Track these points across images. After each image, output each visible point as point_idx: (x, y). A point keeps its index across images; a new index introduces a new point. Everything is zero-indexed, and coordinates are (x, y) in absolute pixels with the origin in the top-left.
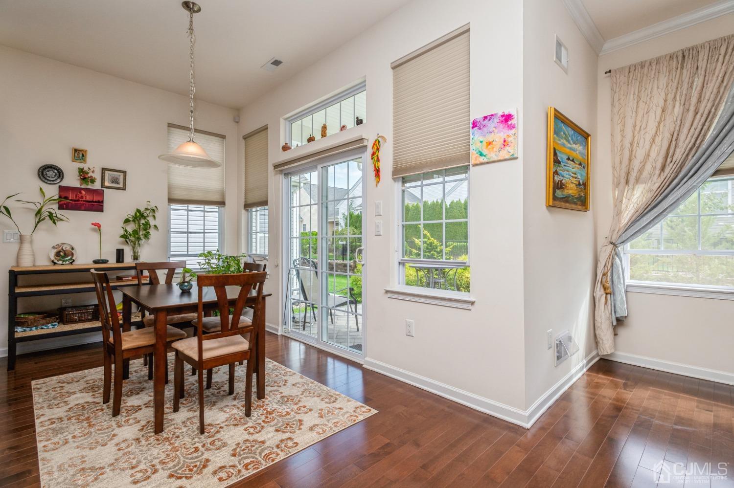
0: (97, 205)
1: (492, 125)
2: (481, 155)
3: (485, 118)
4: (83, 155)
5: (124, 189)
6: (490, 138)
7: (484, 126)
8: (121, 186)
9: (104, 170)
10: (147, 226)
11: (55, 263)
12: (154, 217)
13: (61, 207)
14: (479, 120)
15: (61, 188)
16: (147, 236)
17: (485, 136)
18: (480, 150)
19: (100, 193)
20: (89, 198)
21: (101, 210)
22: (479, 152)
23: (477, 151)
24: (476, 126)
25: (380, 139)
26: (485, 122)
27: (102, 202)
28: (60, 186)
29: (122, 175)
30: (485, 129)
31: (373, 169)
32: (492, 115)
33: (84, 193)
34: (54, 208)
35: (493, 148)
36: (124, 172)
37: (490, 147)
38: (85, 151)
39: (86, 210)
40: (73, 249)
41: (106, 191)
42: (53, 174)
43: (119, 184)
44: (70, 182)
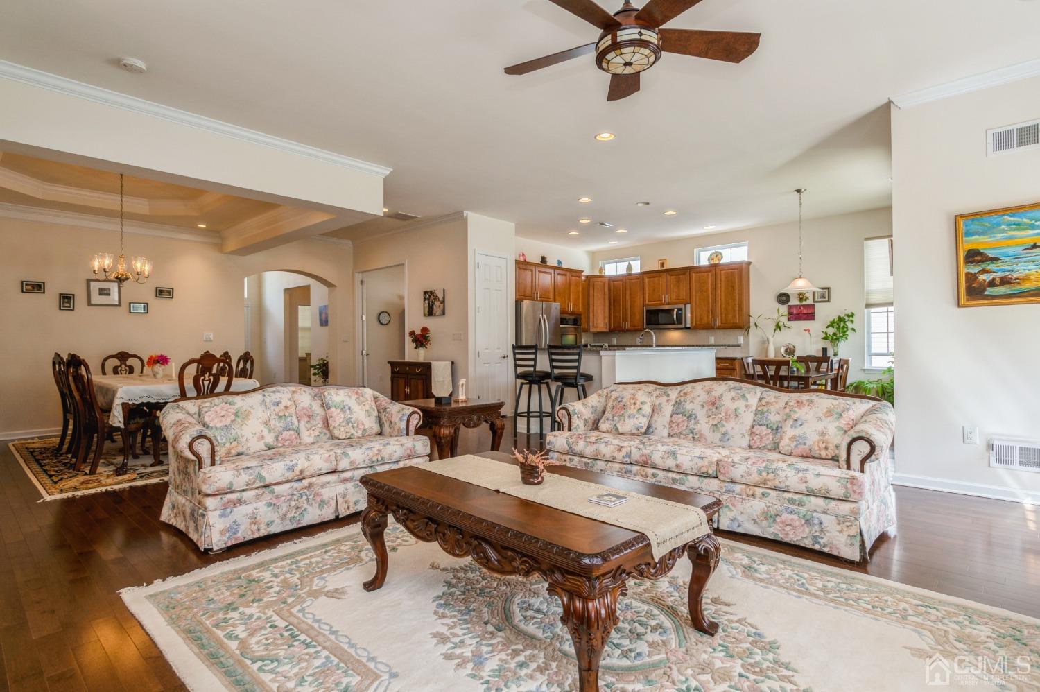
0: (810, 316)
5: (828, 301)
8: (827, 299)
9: (814, 289)
10: (846, 327)
11: (784, 357)
12: (852, 322)
13: (789, 320)
15: (790, 307)
16: (845, 335)
19: (813, 306)
20: (805, 312)
21: (814, 320)
27: (814, 313)
28: (788, 306)
29: (827, 291)
33: (802, 308)
34: (784, 320)
39: (804, 320)
40: (795, 347)
41: (816, 304)
42: (784, 298)
43: (825, 298)
44: (794, 301)
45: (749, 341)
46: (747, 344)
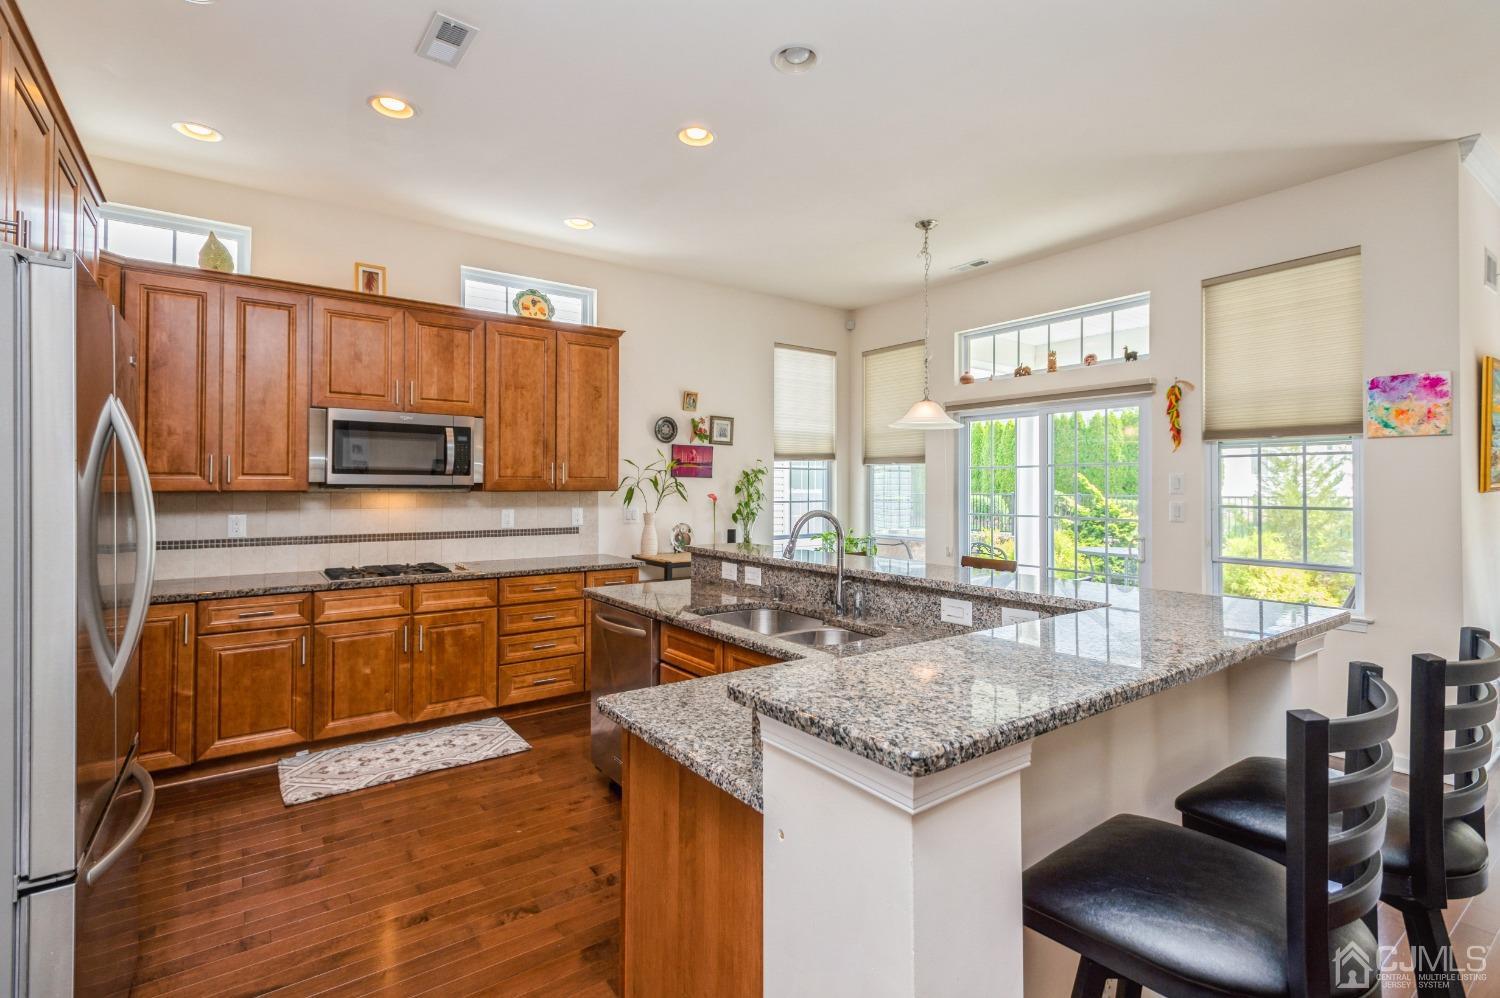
0: (707, 469)
1: (1405, 389)
2: (1386, 425)
3: (1394, 378)
4: (694, 401)
5: (730, 443)
6: (1404, 405)
7: (1392, 389)
8: (727, 439)
9: (712, 418)
10: (756, 495)
12: (761, 481)
13: (674, 474)
14: (1382, 380)
15: (677, 449)
17: (1393, 402)
18: (1385, 419)
19: (709, 451)
20: (698, 460)
21: (711, 476)
22: (1383, 421)
23: (1379, 420)
24: (1377, 387)
25: (1181, 385)
26: (1393, 384)
27: (711, 464)
28: (673, 446)
29: (728, 423)
30: (1393, 392)
31: (1170, 426)
32: (1407, 376)
33: (694, 452)
34: (666, 474)
35: (1408, 419)
36: (731, 420)
37: (1401, 417)
38: (696, 395)
39: (698, 476)
40: (690, 531)
41: (716, 448)
42: (666, 430)
43: (725, 436)
44: (683, 438)
45: (597, 520)
46: (593, 526)
